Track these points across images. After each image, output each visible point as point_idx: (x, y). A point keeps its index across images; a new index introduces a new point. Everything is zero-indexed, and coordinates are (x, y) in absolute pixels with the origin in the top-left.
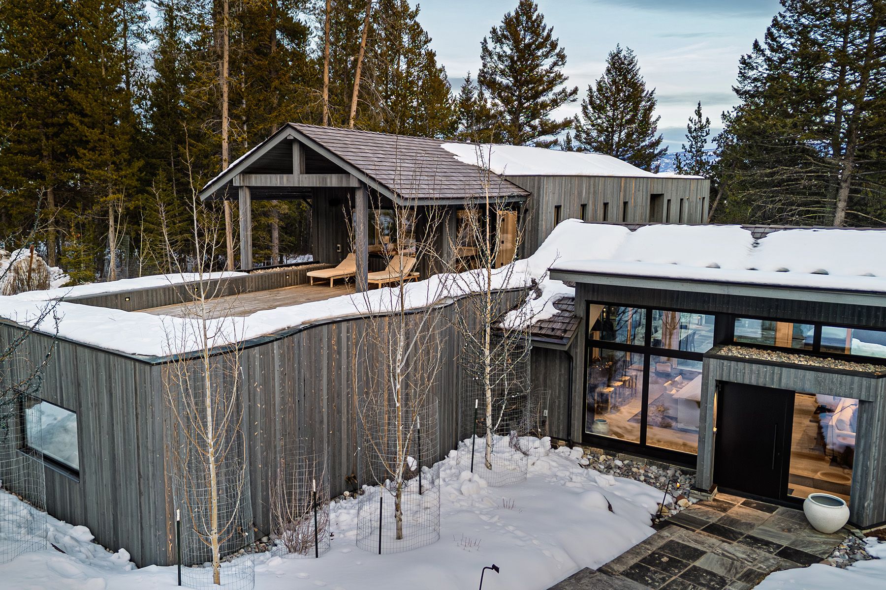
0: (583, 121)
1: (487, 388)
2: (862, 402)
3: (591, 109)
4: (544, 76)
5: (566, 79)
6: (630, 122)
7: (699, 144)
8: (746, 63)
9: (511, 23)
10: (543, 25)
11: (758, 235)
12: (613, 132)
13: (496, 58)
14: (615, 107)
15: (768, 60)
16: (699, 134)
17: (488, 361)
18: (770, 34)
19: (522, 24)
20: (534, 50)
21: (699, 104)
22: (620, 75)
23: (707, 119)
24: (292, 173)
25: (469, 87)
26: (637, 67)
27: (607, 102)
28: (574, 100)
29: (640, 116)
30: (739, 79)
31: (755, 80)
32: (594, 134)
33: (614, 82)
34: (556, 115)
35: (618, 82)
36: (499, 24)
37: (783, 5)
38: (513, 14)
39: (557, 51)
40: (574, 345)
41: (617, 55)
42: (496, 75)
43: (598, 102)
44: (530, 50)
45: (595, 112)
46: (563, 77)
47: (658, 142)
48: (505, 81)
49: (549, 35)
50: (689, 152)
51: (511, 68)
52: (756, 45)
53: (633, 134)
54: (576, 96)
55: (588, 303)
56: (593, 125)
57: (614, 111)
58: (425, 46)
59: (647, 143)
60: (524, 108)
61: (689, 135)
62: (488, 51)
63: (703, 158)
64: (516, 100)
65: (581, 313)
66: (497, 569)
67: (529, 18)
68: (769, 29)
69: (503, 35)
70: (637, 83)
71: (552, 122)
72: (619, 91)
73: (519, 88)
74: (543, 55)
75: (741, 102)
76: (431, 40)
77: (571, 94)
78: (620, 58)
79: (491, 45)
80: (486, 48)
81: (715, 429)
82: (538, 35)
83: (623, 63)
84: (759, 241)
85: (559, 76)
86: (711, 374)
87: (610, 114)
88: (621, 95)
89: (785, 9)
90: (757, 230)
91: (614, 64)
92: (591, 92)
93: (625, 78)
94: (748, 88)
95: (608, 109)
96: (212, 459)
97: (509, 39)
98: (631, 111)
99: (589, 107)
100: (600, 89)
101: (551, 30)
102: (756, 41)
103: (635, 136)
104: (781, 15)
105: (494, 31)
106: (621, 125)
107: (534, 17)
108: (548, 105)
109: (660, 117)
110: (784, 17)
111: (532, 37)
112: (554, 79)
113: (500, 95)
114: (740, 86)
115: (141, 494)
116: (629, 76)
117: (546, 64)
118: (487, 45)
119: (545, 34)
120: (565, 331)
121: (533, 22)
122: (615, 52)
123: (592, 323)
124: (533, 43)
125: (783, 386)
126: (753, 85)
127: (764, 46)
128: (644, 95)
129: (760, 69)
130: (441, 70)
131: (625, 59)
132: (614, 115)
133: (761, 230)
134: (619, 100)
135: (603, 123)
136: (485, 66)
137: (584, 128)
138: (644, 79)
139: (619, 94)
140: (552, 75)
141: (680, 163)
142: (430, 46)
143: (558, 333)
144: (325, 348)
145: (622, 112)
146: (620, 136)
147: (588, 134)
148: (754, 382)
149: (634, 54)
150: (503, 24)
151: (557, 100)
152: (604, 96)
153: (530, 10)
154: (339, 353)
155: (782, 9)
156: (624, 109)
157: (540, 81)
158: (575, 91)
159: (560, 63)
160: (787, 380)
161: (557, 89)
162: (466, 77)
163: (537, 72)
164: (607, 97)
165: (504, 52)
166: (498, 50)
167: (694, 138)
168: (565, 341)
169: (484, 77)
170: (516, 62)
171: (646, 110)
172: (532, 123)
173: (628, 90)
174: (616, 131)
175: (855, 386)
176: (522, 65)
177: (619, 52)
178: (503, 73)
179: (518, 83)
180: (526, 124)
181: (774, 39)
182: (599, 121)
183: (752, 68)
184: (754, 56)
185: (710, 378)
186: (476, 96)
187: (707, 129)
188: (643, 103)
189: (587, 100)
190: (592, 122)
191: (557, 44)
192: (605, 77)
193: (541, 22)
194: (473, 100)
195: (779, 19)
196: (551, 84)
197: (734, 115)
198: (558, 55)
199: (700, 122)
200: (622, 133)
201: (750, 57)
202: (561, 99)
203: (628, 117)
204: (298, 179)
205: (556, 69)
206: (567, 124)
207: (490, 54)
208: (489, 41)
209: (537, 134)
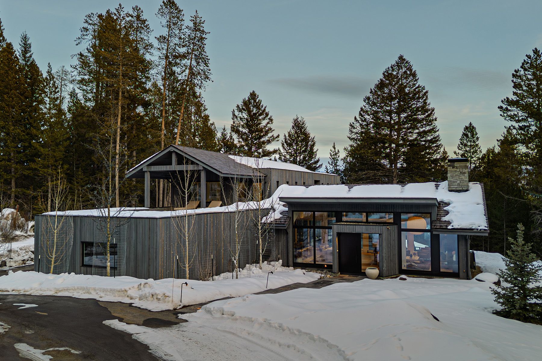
0: (282, 151)
1: (260, 238)
2: (380, 234)
3: (286, 145)
4: (263, 128)
5: (273, 130)
6: (305, 151)
7: (335, 161)
8: (352, 126)
9: (246, 104)
10: (261, 104)
11: (350, 188)
12: (297, 156)
13: (239, 119)
14: (297, 144)
15: (361, 125)
16: (335, 157)
17: (260, 228)
18: (360, 114)
19: (252, 104)
20: (258, 116)
21: (334, 143)
22: (298, 129)
23: (338, 150)
24: (172, 165)
25: (225, 133)
26: (306, 126)
27: (293, 142)
28: (278, 141)
29: (309, 149)
30: (350, 133)
31: (357, 133)
32: (288, 157)
33: (296, 132)
34: (270, 148)
35: (298, 133)
36: (240, 103)
37: (365, 102)
38: (247, 99)
39: (269, 117)
40: (288, 228)
41: (296, 120)
42: (239, 127)
43: (289, 142)
44: (256, 116)
45: (288, 146)
46: (272, 129)
47: (318, 161)
48: (244, 131)
49: (265, 110)
50: (331, 165)
51: (247, 124)
52: (355, 118)
53: (306, 157)
54: (279, 139)
55: (293, 211)
56: (287, 153)
57: (297, 146)
58: (204, 112)
59: (313, 161)
60: (254, 144)
61: (331, 157)
62: (235, 116)
63: (337, 168)
64: (250, 140)
65: (291, 216)
66: (272, 273)
67: (255, 101)
68: (360, 112)
69: (242, 108)
70: (306, 133)
71: (268, 151)
72: (298, 137)
73: (252, 134)
74: (262, 119)
75: (351, 143)
76: (207, 109)
77: (276, 138)
78: (298, 121)
79: (237, 113)
80: (234, 114)
81: (338, 251)
82: (260, 109)
83: (300, 124)
84: (350, 189)
85: (271, 129)
86: (335, 230)
87: (295, 147)
88: (300, 138)
89: (366, 103)
90: (350, 186)
91: (295, 124)
92: (285, 137)
93: (301, 131)
94: (354, 137)
95: (294, 145)
96: (187, 240)
97: (245, 111)
98: (304, 146)
99: (285, 144)
100: (289, 136)
101: (266, 107)
102: (355, 117)
103: (307, 158)
104: (364, 106)
105: (238, 106)
106: (300, 153)
107: (257, 101)
108: (266, 143)
109: (318, 150)
110: (365, 107)
111: (257, 110)
112: (268, 130)
113: (242, 137)
114: (350, 135)
115: (149, 265)
116: (303, 130)
117: (264, 123)
118: (235, 113)
119: (263, 109)
120: (285, 222)
121: (257, 103)
122: (296, 118)
123: (294, 220)
124: (258, 113)
125: (357, 232)
126: (355, 135)
127: (359, 119)
128: (310, 139)
129: (358, 129)
130: (212, 124)
131: (300, 122)
132: (297, 148)
133: (351, 186)
134: (299, 141)
135: (292, 152)
136: (234, 123)
137: (283, 154)
138: (309, 132)
139: (298, 138)
140: (267, 128)
141: (328, 170)
142: (207, 112)
143: (283, 223)
144: (203, 223)
145: (300, 147)
146: (300, 158)
147: (285, 157)
148: (348, 232)
149: (304, 120)
150: (242, 103)
151: (270, 140)
152: (292, 139)
153: (255, 97)
154: (207, 226)
155: (365, 104)
156: (301, 145)
157: (261, 131)
158: (278, 136)
159: (270, 123)
160: (358, 229)
161: (270, 135)
162: (223, 128)
163: (260, 127)
164: (293, 139)
165: (243, 116)
166: (240, 115)
167: (333, 158)
168: (285, 225)
169: (233, 128)
170: (249, 122)
171: (311, 146)
172: (259, 151)
173: (302, 137)
174: (298, 156)
175: (377, 229)
176: (252, 123)
177: (297, 119)
178: (243, 127)
179: (251, 132)
180: (255, 151)
181: (362, 116)
182: (290, 151)
183: (354, 128)
184: (355, 123)
185: (335, 232)
186: (228, 137)
187: (338, 155)
188: (310, 143)
189: (284, 141)
190: (287, 151)
191: (268, 114)
192: (292, 130)
193: (261, 103)
194: (227, 139)
195: (364, 108)
196: (267, 133)
197: (349, 148)
198: (269, 119)
199: (335, 151)
200: (301, 157)
201: (353, 123)
202: (271, 140)
203: (303, 149)
204: (174, 167)
205: (269, 125)
206: (275, 152)
207: (236, 117)
208: (236, 111)
209: (261, 156)
